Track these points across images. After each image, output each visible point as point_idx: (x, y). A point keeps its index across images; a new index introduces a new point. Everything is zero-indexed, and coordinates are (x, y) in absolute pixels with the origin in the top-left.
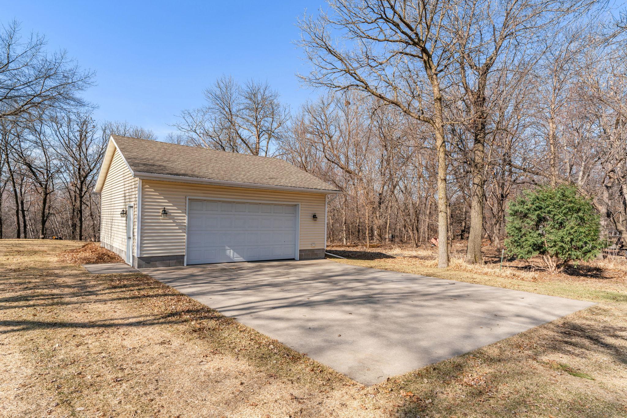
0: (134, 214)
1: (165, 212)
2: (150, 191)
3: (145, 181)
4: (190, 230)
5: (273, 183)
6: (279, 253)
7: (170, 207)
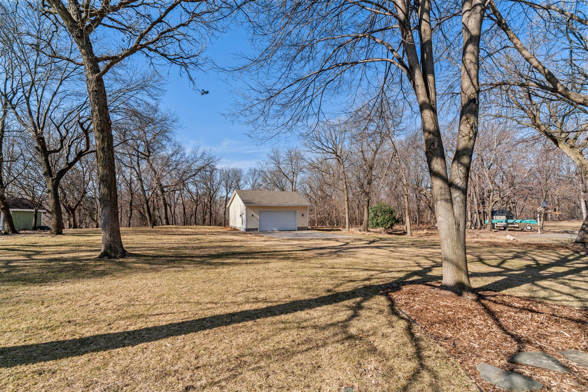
0: (244, 216)
1: (253, 215)
2: (249, 209)
3: (247, 207)
4: (260, 220)
5: (286, 204)
6: (290, 228)
7: (255, 214)
